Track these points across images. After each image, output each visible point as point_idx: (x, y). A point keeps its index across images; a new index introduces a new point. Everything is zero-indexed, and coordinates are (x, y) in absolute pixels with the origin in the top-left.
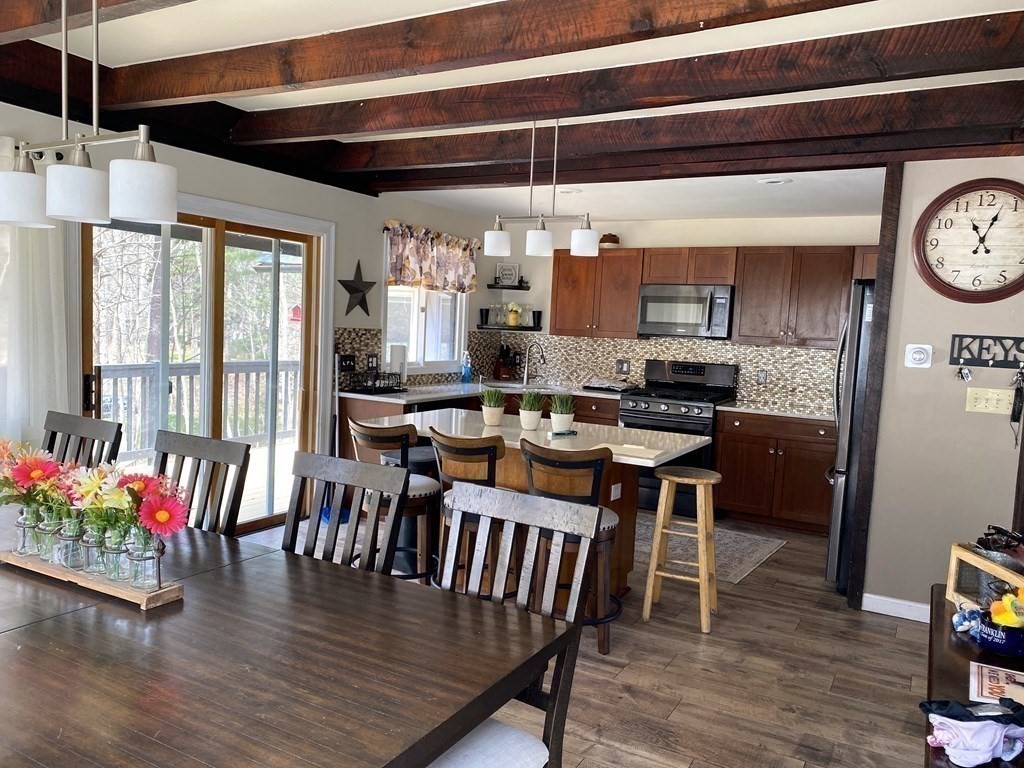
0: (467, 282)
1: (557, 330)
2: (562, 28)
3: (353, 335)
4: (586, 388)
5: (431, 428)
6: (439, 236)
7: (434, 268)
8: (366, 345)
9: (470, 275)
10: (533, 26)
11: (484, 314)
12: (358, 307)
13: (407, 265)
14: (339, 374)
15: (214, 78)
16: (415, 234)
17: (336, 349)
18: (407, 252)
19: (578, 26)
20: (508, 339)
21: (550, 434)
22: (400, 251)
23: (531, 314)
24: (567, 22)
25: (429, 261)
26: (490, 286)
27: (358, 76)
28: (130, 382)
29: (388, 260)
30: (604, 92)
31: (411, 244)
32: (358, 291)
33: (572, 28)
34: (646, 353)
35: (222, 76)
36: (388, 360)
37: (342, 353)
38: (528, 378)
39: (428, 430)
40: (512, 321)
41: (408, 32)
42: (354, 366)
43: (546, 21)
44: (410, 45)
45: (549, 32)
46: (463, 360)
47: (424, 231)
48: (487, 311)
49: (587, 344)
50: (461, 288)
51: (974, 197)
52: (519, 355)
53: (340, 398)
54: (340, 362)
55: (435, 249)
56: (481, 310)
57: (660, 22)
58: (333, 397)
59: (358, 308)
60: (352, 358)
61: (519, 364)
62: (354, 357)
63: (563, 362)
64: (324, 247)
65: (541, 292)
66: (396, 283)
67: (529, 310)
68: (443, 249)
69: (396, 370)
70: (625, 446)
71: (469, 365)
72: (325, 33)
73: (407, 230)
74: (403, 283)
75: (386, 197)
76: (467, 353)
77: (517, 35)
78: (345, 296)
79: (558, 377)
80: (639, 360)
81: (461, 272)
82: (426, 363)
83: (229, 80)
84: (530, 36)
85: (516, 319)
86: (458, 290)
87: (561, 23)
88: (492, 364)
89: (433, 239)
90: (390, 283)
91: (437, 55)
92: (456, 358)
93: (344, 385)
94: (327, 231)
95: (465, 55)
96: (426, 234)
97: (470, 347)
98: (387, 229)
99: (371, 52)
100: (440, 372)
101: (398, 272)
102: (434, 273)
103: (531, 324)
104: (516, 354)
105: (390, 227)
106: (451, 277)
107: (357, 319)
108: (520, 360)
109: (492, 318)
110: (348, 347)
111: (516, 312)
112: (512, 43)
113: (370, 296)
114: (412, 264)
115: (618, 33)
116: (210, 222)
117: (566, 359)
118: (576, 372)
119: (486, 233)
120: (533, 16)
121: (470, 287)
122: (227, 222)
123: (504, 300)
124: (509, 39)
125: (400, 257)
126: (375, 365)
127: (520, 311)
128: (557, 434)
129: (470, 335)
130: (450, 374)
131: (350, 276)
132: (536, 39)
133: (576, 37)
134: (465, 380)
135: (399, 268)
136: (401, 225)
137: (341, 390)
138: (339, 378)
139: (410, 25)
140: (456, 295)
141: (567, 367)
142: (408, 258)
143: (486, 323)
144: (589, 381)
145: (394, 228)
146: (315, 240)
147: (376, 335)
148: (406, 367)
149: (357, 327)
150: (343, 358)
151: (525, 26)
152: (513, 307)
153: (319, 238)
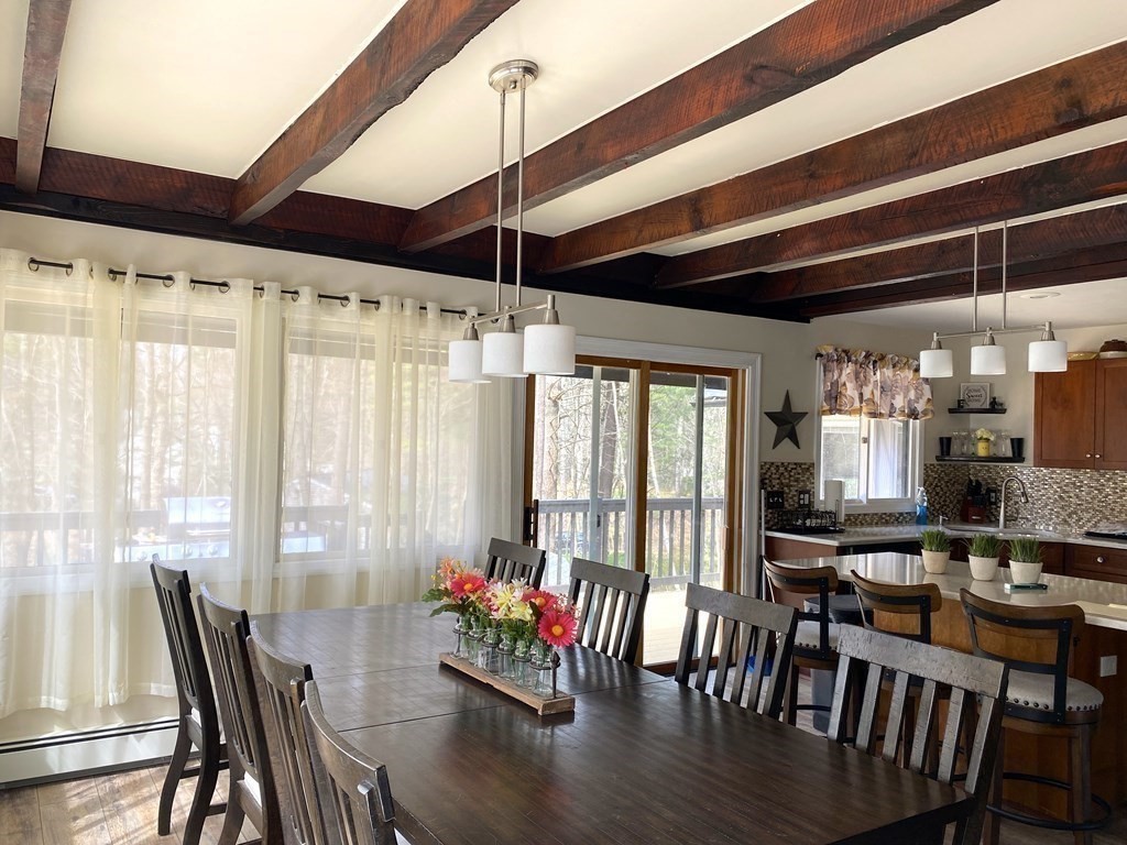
0: (920, 406)
1: (1042, 461)
2: (973, 134)
3: (782, 469)
4: (1089, 535)
5: (853, 571)
6: (882, 358)
7: (877, 393)
8: (797, 480)
9: (925, 399)
10: (941, 137)
11: (945, 444)
12: (787, 440)
13: (844, 392)
14: (766, 511)
16: (853, 358)
17: (762, 484)
18: (844, 378)
19: (992, 128)
20: (978, 472)
21: (1007, 586)
22: (835, 378)
23: (1009, 442)
24: (980, 127)
25: (871, 387)
26: (951, 411)
27: (762, 214)
28: (573, 516)
29: (821, 389)
31: (849, 369)
32: (788, 422)
33: (985, 132)
35: (640, 231)
36: (822, 498)
37: (769, 489)
38: (1006, 520)
40: (982, 450)
41: (810, 165)
42: (783, 503)
43: (955, 129)
44: (812, 176)
45: (959, 140)
46: (919, 496)
47: (864, 353)
48: (949, 439)
49: (1091, 478)
50: (913, 414)
52: (994, 491)
53: (767, 537)
54: (767, 499)
55: (878, 373)
56: (941, 439)
57: (1091, 108)
58: (759, 536)
59: (787, 442)
60: (780, 494)
61: (995, 503)
62: (783, 493)
63: (1056, 500)
64: (749, 379)
65: (1021, 415)
66: (831, 412)
67: (1007, 437)
68: (888, 372)
69: (831, 507)
71: (925, 504)
72: (731, 178)
73: (843, 355)
74: (840, 412)
75: (817, 322)
77: (923, 149)
78: (773, 428)
79: (1051, 519)
81: (912, 395)
82: (869, 501)
83: (646, 234)
84: (938, 148)
85: (988, 448)
86: (909, 416)
87: (972, 129)
88: (959, 502)
89: (875, 362)
90: (824, 413)
91: (839, 182)
92: (909, 495)
93: (771, 523)
94: (753, 364)
95: (868, 177)
96: (868, 356)
97: (926, 483)
98: (821, 356)
99: (774, 189)
100: (888, 511)
101: (833, 401)
102: (877, 399)
103: (1009, 454)
104: (989, 491)
105: (824, 353)
106: (899, 402)
107: (786, 452)
108: (995, 498)
109: (955, 448)
110: (775, 482)
111: (987, 440)
112: (917, 158)
113: (801, 428)
114: (851, 390)
115: (1040, 128)
116: (636, 364)
117: (1060, 497)
118: (1076, 513)
120: (941, 128)
121: (925, 413)
122: (652, 363)
123: (972, 426)
124: (914, 154)
125: (835, 384)
126: (807, 502)
127: (992, 438)
128: (1017, 587)
129: (927, 468)
130: (901, 514)
131: (778, 407)
132: (945, 149)
133: (990, 141)
135: (834, 395)
136: (836, 350)
137: (768, 529)
138: (766, 516)
139: (812, 157)
140: (906, 424)
141: (1062, 508)
142: (845, 384)
143: (948, 454)
144: (1095, 526)
145: (828, 354)
146: (740, 373)
147: (809, 469)
148: (844, 505)
149: (786, 461)
150: (770, 495)
151: (932, 138)
152: (984, 434)
153: (744, 371)
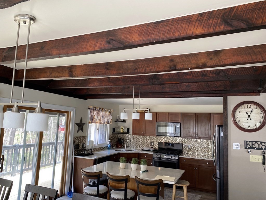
0: (110, 121)
1: (134, 134)
2: (151, 68)
3: (79, 138)
4: (143, 150)
5: (107, 172)
6: (103, 109)
7: (101, 118)
8: (82, 141)
9: (111, 119)
10: (143, 66)
11: (114, 129)
12: (80, 130)
13: (94, 118)
14: (74, 150)
15: (48, 74)
16: (97, 109)
18: (94, 114)
19: (155, 67)
20: (120, 136)
21: (141, 172)
22: (93, 114)
23: (126, 129)
24: (152, 66)
25: (100, 116)
26: (115, 122)
27: (92, 76)
29: (89, 117)
30: (155, 80)
31: (96, 112)
32: (81, 126)
33: (153, 68)
34: (158, 140)
35: (51, 74)
36: (88, 145)
37: (75, 144)
38: (126, 147)
39: (106, 173)
40: (121, 131)
41: (107, 66)
42: (79, 148)
43: (146, 65)
44: (107, 69)
45: (147, 68)
47: (99, 108)
48: (115, 128)
49: (142, 137)
50: (108, 123)
51: (246, 105)
52: (123, 140)
53: (74, 157)
54: (75, 147)
55: (102, 113)
56: (113, 128)
57: (178, 68)
58: (72, 157)
59: (80, 131)
60: (78, 145)
61: (123, 143)
62: (79, 145)
63: (135, 142)
64: (72, 114)
65: (129, 124)
66: (91, 123)
67: (126, 128)
68: (104, 113)
69: (90, 148)
70: (164, 176)
71: (110, 144)
72: (82, 64)
73: (95, 108)
74: (93, 122)
75: (89, 100)
76: (109, 141)
77: (138, 68)
78: (77, 127)
79: (134, 146)
80: (156, 142)
81: (108, 118)
82: (98, 144)
83: (53, 75)
84: (142, 69)
85: (123, 130)
86: (107, 123)
87: (150, 66)
88: (116, 143)
89: (101, 110)
90: (89, 123)
91: (115, 72)
92: (106, 142)
93: (75, 153)
94: (73, 110)
95: (123, 72)
96: (99, 109)
97: (110, 139)
98: (89, 108)
99: (96, 70)
100: (102, 147)
101: (92, 120)
102: (101, 119)
103: (126, 132)
104: (122, 140)
105: (90, 108)
106: (106, 120)
107: (80, 134)
108: (123, 142)
109: (116, 130)
110: (77, 142)
111: (123, 128)
112: (137, 70)
113: (84, 127)
114: (96, 117)
115: (166, 70)
117: (136, 141)
118: (139, 145)
119: (121, 113)
120: (143, 64)
121: (111, 122)
122: (46, 109)
123: (119, 125)
124: (136, 69)
125: (92, 116)
126: (84, 147)
127: (124, 128)
128: (143, 172)
129: (110, 135)
130: (104, 147)
131: (79, 122)
132: (144, 70)
133: (155, 70)
134: (109, 149)
135: (92, 118)
136: (93, 107)
137: (75, 155)
138: (74, 151)
139: (107, 64)
140: (106, 125)
141: (137, 144)
142: (95, 116)
143: (114, 132)
144: (143, 148)
145: (91, 108)
146: (70, 113)
147: (85, 138)
148: (93, 146)
149: (80, 136)
150: (76, 146)
151: (140, 66)
152: (122, 128)
153: (71, 112)
